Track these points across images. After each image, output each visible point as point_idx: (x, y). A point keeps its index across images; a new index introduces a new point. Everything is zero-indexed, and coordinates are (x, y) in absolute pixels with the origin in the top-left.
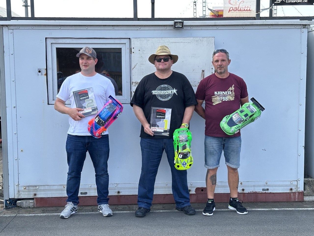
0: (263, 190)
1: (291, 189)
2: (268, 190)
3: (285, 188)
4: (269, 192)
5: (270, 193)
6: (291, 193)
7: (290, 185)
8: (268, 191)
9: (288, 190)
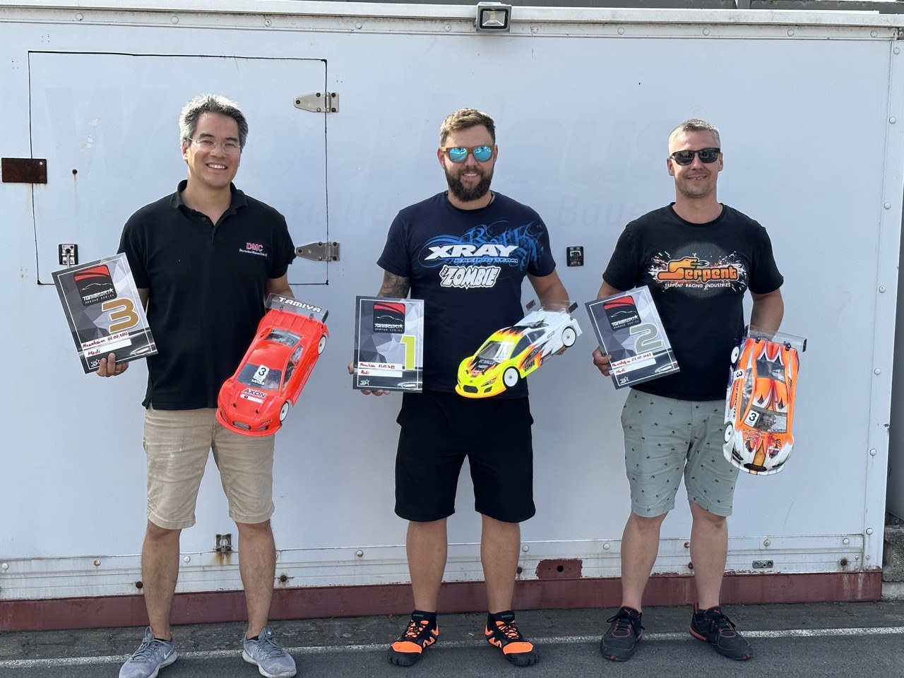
0: (756, 565)
1: (844, 563)
2: (770, 564)
3: (826, 558)
4: (774, 570)
5: (779, 575)
6: (843, 573)
7: (840, 548)
8: (769, 569)
9: (835, 564)
